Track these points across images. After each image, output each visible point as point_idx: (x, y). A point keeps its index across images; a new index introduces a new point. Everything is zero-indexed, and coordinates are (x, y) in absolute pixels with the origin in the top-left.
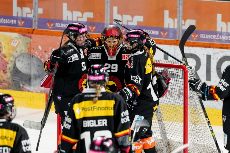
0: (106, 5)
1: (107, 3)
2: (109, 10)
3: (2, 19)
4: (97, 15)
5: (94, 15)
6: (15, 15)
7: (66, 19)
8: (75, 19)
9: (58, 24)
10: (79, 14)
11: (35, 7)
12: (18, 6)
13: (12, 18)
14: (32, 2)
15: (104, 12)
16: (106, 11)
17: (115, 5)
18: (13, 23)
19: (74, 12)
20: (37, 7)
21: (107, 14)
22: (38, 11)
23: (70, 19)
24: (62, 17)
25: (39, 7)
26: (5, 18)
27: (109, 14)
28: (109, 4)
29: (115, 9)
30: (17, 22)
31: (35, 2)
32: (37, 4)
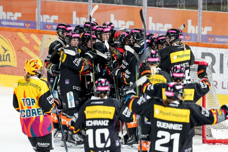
4: (137, 23)
5: (134, 23)
6: (74, 23)
12: (77, 16)
19: (119, 21)
28: (146, 15)
29: (150, 19)
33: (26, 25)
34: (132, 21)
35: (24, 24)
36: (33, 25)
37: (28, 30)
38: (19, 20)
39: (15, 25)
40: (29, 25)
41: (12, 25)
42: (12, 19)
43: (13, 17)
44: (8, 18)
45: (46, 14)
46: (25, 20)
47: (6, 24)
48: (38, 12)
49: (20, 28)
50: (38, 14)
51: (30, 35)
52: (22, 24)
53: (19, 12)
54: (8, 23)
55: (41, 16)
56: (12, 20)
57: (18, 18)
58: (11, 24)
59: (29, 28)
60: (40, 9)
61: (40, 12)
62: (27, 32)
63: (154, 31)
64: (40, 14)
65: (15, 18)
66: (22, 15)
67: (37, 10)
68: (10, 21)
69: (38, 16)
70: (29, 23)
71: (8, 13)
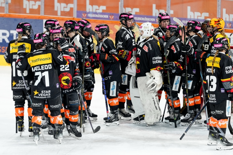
0: (218, 7)
1: (219, 6)
2: (220, 11)
3: (145, 18)
4: (212, 14)
5: (209, 15)
6: (154, 15)
7: (190, 18)
8: (196, 18)
9: (184, 21)
10: (199, 14)
11: (168, 9)
12: (156, 9)
13: (152, 17)
14: (166, 6)
15: (216, 12)
16: (218, 12)
17: (224, 8)
18: (152, 21)
19: (195, 13)
20: (169, 9)
21: (219, 14)
22: (170, 12)
23: (192, 17)
24: (187, 16)
25: (171, 9)
26: (147, 17)
27: (220, 13)
28: (220, 7)
29: (224, 10)
30: (155, 20)
31: (168, 6)
32: (169, 8)
33: (110, 17)
34: (207, 12)
35: (109, 17)
36: (116, 17)
37: (112, 22)
38: (103, 13)
39: (100, 17)
40: (113, 17)
41: (98, 17)
42: (98, 11)
43: (99, 9)
44: (94, 11)
45: (128, 7)
46: (109, 13)
47: (92, 16)
48: (121, 5)
49: (104, 20)
50: (121, 7)
51: (114, 26)
52: (107, 16)
53: (103, 5)
54: (94, 16)
55: (124, 9)
56: (98, 13)
57: (103, 10)
58: (96, 16)
59: (112, 20)
60: (122, 2)
61: (122, 5)
62: (111, 24)
63: (227, 21)
64: (122, 6)
65: (100, 11)
66: (107, 8)
67: (120, 3)
68: (96, 13)
69: (121, 9)
70: (112, 15)
71: (94, 6)
